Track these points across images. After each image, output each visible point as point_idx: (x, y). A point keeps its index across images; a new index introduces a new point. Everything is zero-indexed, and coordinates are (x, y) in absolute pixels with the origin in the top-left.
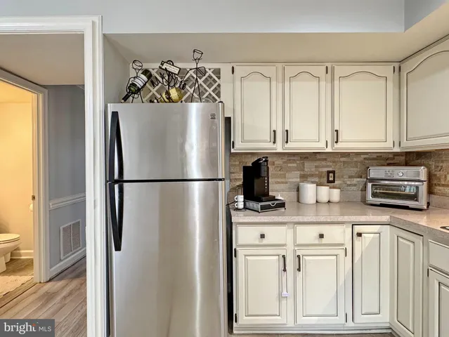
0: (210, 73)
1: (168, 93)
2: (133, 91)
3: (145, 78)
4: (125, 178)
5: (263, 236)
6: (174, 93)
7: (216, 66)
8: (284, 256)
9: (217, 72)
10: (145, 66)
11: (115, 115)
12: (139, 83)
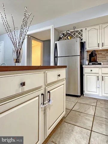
0: (80, 31)
1: (68, 38)
2: (60, 39)
3: (63, 35)
4: (58, 56)
5: (91, 70)
6: (69, 38)
7: (81, 29)
8: (98, 76)
9: (82, 31)
10: (63, 33)
11: (56, 44)
12: (61, 37)
